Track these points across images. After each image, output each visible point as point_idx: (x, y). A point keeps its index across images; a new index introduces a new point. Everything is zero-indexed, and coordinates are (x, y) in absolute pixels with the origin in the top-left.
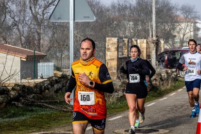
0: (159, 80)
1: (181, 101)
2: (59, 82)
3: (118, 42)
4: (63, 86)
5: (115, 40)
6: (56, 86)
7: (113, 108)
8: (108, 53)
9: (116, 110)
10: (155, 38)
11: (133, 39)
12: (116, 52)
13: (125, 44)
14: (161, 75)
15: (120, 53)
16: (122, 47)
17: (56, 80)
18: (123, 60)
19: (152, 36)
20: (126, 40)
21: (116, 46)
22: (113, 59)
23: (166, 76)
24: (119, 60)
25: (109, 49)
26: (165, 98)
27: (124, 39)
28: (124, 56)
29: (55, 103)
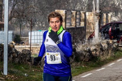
0: (99, 50)
1: (117, 73)
3: (66, 14)
5: (63, 12)
10: (98, 11)
11: (82, 12)
12: (64, 23)
13: (73, 16)
14: (102, 46)
15: (68, 24)
16: (70, 19)
18: (70, 30)
19: (96, 9)
21: (64, 18)
23: (106, 47)
26: (103, 69)
27: (72, 11)
28: (72, 27)
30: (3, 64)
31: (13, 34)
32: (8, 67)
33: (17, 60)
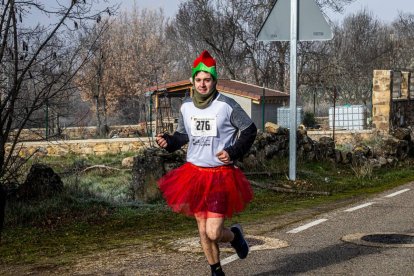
2: (274, 141)
3: (392, 76)
4: (280, 149)
5: (387, 73)
6: (268, 149)
7: (363, 187)
8: (376, 94)
9: (369, 190)
12: (389, 93)
13: (405, 79)
15: (395, 94)
16: (399, 85)
17: (268, 138)
18: (400, 104)
20: (406, 74)
21: (389, 83)
22: (384, 103)
24: (394, 104)
25: (377, 87)
27: (403, 72)
28: (403, 98)
29: (264, 177)
30: (288, 163)
31: (302, 112)
32: (297, 166)
33: (312, 155)
